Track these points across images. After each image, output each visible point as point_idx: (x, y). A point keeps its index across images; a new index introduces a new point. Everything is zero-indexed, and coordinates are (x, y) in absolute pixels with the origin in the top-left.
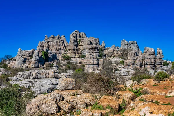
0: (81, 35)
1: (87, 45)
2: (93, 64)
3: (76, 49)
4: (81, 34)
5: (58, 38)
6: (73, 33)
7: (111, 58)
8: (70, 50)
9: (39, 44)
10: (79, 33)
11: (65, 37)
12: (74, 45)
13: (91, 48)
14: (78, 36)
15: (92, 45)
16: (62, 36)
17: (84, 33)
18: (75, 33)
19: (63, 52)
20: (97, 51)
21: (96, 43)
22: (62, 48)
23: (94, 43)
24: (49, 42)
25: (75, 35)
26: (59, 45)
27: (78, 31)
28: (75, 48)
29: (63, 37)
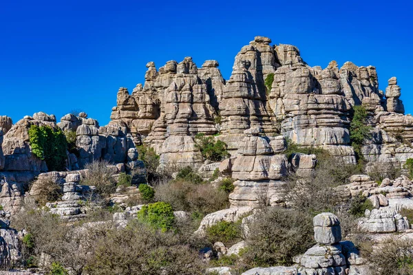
0: (281, 56)
1: (296, 96)
2: (260, 176)
3: (252, 111)
4: (280, 49)
5: (187, 72)
6: (244, 48)
7: (397, 150)
8: (229, 118)
9: (121, 98)
10: (268, 48)
11: (217, 65)
12: (243, 97)
13: (310, 106)
14: (266, 58)
15: (320, 93)
16: (208, 63)
17: (289, 47)
18: (253, 49)
19: (203, 128)
20: (337, 119)
21: (335, 84)
22: (200, 110)
23: (327, 85)
24: (158, 90)
25: (250, 57)
26: (186, 99)
27: (266, 39)
28: (247, 109)
29: (211, 66)
